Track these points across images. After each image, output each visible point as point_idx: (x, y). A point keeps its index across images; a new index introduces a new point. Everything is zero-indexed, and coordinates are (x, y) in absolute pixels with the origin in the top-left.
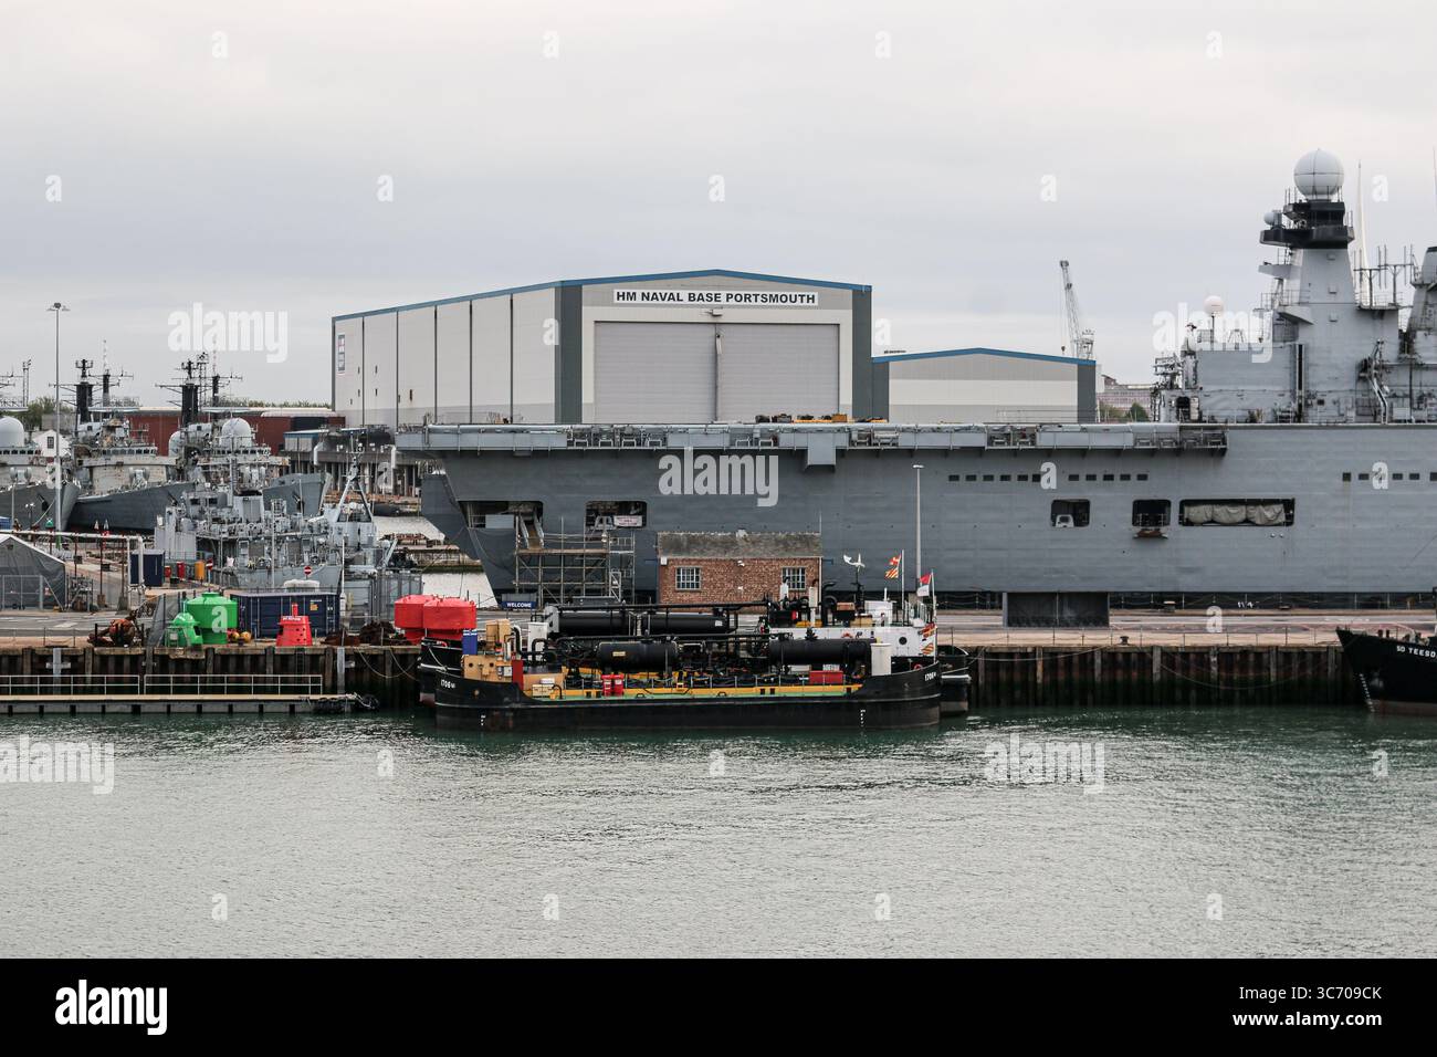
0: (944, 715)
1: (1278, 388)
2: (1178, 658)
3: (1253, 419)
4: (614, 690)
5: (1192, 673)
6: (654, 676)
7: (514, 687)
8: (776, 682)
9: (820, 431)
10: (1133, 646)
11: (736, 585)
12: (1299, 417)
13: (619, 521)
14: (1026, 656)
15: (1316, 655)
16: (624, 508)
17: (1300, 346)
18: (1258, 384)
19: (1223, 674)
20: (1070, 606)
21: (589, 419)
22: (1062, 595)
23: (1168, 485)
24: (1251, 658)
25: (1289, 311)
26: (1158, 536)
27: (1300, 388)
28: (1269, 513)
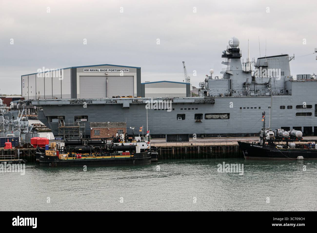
0: (152, 161)
1: (226, 89)
2: (203, 148)
3: (220, 96)
4: (79, 157)
5: (206, 151)
6: (88, 154)
7: (57, 157)
8: (115, 155)
9: (126, 100)
10: (194, 146)
11: (108, 134)
12: (230, 95)
13: (82, 120)
14: (170, 148)
15: (233, 147)
16: (83, 117)
17: (231, 80)
18: (221, 88)
19: (213, 151)
20: (181, 137)
21: (78, 97)
22: (179, 135)
23: (202, 110)
24: (219, 148)
25: (228, 72)
26: (200, 122)
27: (231, 89)
28: (224, 116)
